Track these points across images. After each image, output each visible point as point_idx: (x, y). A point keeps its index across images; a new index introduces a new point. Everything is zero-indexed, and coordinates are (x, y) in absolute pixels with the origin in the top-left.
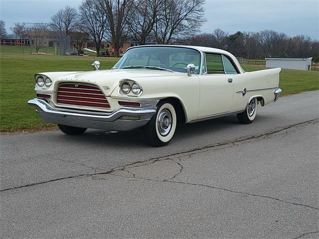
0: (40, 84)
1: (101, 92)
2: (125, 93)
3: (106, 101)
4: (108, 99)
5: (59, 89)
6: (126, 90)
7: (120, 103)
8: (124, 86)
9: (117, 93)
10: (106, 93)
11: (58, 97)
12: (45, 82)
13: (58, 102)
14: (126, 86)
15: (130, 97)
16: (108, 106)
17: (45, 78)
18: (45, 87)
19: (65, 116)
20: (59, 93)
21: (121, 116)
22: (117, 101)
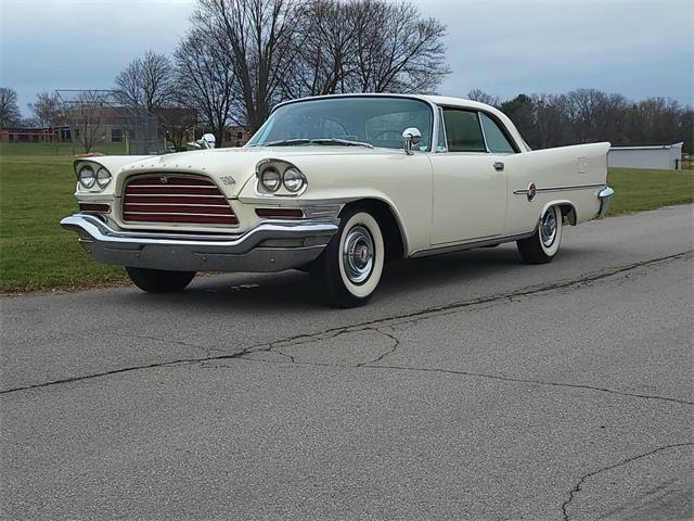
0: (86, 181)
1: (218, 191)
2: (269, 189)
3: (230, 211)
4: (233, 204)
5: (128, 190)
6: (273, 183)
7: (261, 213)
8: (267, 175)
9: (252, 190)
10: (229, 192)
11: (125, 208)
12: (96, 178)
13: (126, 218)
14: (272, 174)
15: (281, 197)
16: (234, 221)
17: (95, 168)
18: (96, 188)
19: (142, 246)
20: (127, 199)
21: (263, 239)
22: (252, 208)
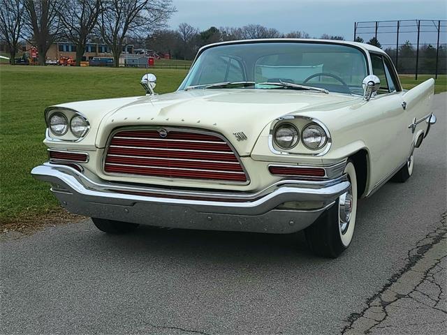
0: (58, 128)
1: (228, 147)
2: (286, 146)
3: (240, 168)
4: (246, 163)
5: (113, 141)
6: (289, 139)
7: (273, 170)
8: (282, 131)
9: (266, 147)
10: (242, 148)
11: (108, 159)
12: (70, 126)
13: (108, 169)
14: (288, 131)
15: (300, 155)
16: (244, 178)
17: (69, 116)
18: (69, 136)
19: (134, 203)
20: (110, 151)
21: (280, 202)
22: (265, 166)
